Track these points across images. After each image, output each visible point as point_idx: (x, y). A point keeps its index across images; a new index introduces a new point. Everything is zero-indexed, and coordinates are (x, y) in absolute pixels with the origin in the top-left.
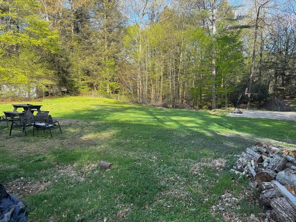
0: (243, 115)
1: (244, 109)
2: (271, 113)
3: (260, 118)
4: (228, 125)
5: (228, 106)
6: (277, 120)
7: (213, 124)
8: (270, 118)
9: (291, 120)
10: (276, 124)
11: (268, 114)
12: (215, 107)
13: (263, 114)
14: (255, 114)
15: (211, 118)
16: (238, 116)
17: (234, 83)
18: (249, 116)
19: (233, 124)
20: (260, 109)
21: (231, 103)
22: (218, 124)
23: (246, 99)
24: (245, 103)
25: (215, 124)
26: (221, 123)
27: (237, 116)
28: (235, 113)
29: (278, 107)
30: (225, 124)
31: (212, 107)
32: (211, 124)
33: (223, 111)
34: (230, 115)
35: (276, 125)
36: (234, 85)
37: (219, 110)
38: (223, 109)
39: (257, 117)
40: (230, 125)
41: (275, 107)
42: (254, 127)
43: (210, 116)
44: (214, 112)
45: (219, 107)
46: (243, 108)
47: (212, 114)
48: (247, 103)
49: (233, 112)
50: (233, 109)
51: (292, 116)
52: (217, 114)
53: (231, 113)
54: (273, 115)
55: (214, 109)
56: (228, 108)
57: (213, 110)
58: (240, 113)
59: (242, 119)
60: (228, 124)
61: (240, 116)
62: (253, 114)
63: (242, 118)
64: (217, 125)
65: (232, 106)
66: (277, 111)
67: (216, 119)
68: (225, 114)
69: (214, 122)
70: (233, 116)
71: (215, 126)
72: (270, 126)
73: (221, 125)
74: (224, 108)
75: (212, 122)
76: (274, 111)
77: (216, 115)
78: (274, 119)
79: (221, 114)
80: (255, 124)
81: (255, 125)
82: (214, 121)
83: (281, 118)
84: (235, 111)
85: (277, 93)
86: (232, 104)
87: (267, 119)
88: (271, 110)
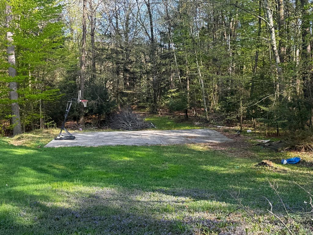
0: (77, 143)
1: (76, 131)
2: (121, 134)
3: (109, 146)
4: (58, 169)
5: (46, 127)
6: (135, 146)
7: (24, 171)
8: (125, 144)
9: (155, 144)
10: (139, 153)
11: (118, 137)
12: (19, 128)
13: (110, 138)
14: (98, 137)
15: (16, 155)
16: (69, 146)
17: (52, 81)
18: (89, 144)
19: (65, 165)
20: (102, 129)
21: (50, 120)
22: (35, 169)
23: (77, 111)
24: (76, 119)
25: (29, 170)
26: (41, 164)
27: (67, 144)
28: (61, 139)
29: (128, 123)
30: (49, 166)
31: (12, 131)
32: (19, 170)
33: (37, 136)
34: (53, 143)
35: (139, 157)
36: (52, 86)
37: (30, 135)
38: (37, 133)
39: (102, 144)
40: (61, 167)
41: (124, 123)
42: (106, 164)
43: (12, 151)
44: (19, 142)
45: (28, 129)
46: (74, 128)
47: (16, 145)
48: (79, 119)
49: (58, 137)
50: (56, 131)
51: (153, 136)
52: (27, 145)
53: (54, 141)
54: (127, 138)
55: (17, 134)
56: (46, 131)
57: (16, 137)
58: (72, 138)
59: (78, 151)
60: (57, 166)
61: (71, 144)
62: (94, 138)
63: (78, 149)
64: (32, 172)
65: (53, 126)
66: (128, 129)
67: (26, 156)
68: (44, 143)
69: (25, 165)
70: (59, 146)
71: (28, 175)
72: (132, 159)
73: (42, 170)
74: (39, 131)
75: (19, 164)
76: (123, 131)
77: (26, 148)
78: (130, 144)
79: (35, 144)
80: (106, 158)
81: (107, 161)
82: (24, 163)
83: (141, 142)
84: (61, 136)
85: (123, 101)
86: (53, 123)
87: (120, 146)
88: (118, 129)
